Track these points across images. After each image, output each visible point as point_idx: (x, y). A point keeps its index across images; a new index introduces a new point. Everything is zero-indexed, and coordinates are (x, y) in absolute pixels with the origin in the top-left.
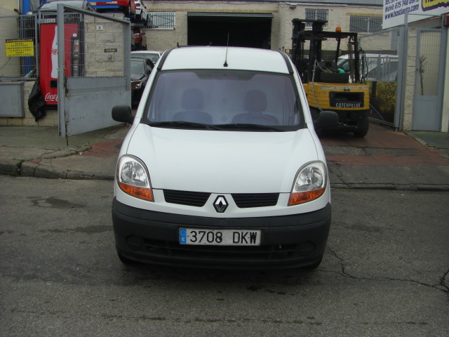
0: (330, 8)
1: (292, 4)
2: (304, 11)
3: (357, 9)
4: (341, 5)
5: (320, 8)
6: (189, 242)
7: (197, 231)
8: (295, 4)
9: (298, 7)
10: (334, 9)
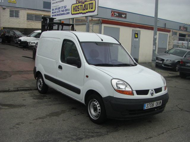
0: (20, 10)
1: (4, 7)
2: (9, 11)
3: (30, 11)
4: (25, 9)
5: (16, 10)
6: (146, 108)
7: (148, 104)
8: (5, 7)
9: (6, 9)
10: (22, 10)
